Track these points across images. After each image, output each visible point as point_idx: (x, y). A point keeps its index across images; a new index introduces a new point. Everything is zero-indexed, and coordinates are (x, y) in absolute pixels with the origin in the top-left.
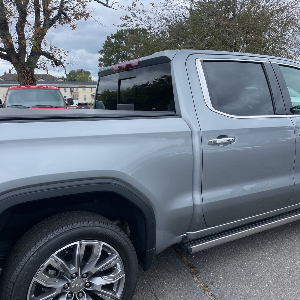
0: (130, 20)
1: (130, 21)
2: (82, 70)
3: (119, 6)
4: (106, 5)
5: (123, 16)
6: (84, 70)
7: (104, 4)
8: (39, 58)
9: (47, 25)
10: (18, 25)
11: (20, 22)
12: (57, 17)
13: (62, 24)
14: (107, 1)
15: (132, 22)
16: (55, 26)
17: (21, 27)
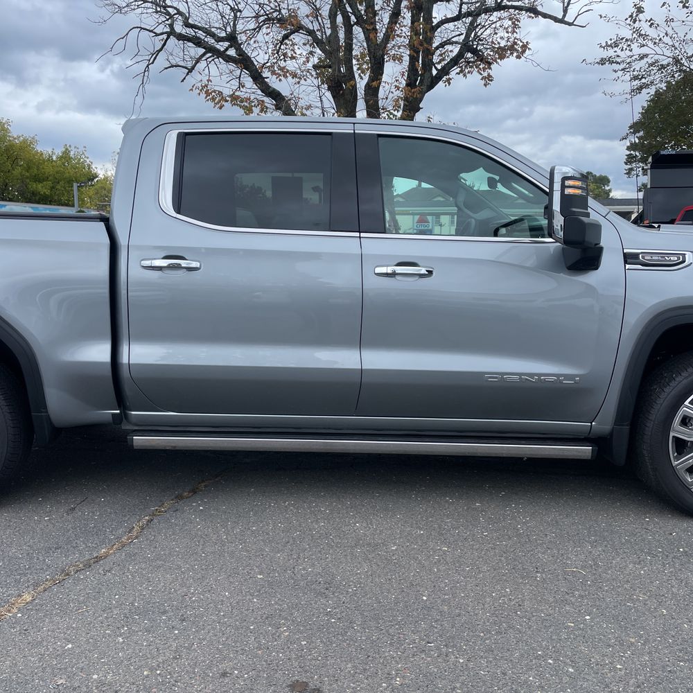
0: (625, 47)
1: (624, 49)
2: (588, 173)
4: (562, 21)
5: (611, 40)
6: (594, 173)
7: (556, 20)
9: (427, 81)
10: (368, 87)
11: (371, 80)
12: (455, 62)
13: (465, 75)
14: (565, 11)
15: (631, 50)
16: (449, 81)
17: (372, 91)
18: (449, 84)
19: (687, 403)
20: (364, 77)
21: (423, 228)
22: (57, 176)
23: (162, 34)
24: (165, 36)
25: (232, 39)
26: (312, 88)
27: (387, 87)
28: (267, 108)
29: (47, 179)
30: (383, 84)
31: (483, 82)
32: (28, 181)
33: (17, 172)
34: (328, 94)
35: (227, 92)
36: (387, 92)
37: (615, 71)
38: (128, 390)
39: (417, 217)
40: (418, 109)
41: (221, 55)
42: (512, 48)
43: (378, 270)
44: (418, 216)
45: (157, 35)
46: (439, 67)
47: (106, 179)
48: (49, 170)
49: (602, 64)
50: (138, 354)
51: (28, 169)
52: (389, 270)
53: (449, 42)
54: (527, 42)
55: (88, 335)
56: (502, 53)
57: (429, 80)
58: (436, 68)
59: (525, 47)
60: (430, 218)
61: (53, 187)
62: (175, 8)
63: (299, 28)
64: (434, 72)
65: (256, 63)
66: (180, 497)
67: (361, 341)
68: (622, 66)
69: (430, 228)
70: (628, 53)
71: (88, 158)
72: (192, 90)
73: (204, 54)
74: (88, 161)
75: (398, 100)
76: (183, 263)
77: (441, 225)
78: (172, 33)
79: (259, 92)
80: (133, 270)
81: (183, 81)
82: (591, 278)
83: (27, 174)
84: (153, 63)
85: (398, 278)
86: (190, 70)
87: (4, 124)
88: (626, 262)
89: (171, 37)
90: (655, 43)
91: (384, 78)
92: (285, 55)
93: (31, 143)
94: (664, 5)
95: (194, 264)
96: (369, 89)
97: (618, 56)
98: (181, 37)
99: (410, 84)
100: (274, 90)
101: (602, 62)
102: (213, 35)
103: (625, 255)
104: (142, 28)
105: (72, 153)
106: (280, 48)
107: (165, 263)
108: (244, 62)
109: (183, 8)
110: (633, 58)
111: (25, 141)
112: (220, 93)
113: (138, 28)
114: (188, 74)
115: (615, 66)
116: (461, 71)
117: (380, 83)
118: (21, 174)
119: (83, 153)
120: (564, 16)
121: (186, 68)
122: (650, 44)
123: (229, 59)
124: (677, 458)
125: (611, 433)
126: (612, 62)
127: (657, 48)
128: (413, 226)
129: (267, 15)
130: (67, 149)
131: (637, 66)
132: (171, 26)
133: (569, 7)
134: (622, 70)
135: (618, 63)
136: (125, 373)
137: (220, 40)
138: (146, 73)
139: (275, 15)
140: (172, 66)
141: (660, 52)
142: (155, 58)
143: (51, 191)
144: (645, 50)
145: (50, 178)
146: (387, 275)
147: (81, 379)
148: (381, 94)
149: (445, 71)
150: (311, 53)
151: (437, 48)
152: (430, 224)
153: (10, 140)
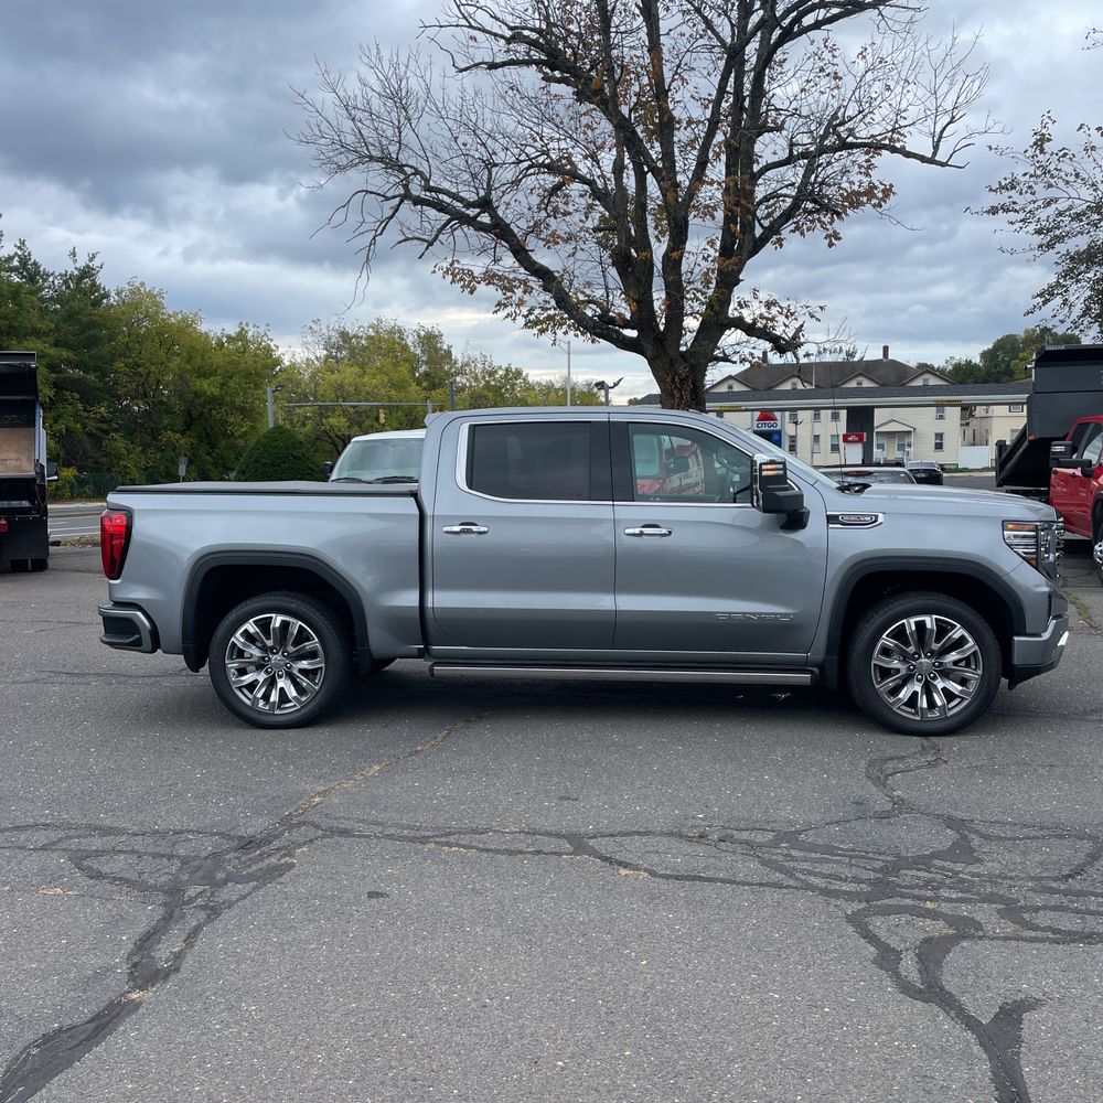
0: (1025, 189)
1: (1024, 192)
2: (1044, 330)
3: (991, 149)
4: (931, 161)
5: (1005, 179)
6: (1053, 331)
7: (923, 159)
8: (723, 337)
9: (748, 246)
10: (666, 257)
11: (670, 249)
12: (787, 215)
13: (802, 234)
14: (936, 148)
15: (1033, 194)
16: (780, 242)
17: (673, 263)
18: (781, 246)
19: (884, 636)
20: (662, 239)
21: (767, 428)
22: (229, 368)
23: (394, 197)
24: (397, 200)
25: (485, 204)
26: (591, 265)
27: (692, 258)
28: (532, 288)
29: (213, 373)
30: (686, 254)
31: (827, 241)
32: (188, 376)
33: (175, 363)
34: (613, 271)
35: (478, 271)
36: (692, 266)
37: (1012, 223)
38: (431, 628)
39: (757, 414)
40: (738, 281)
41: (472, 222)
42: (870, 192)
43: (628, 531)
44: (759, 413)
45: (387, 199)
46: (766, 223)
47: (293, 365)
48: (218, 360)
49: (994, 214)
50: (440, 599)
51: (190, 359)
52: (637, 531)
53: (775, 195)
54: (891, 186)
55: (402, 585)
56: (854, 200)
57: (751, 244)
58: (761, 225)
59: (888, 192)
60: (777, 414)
61: (223, 385)
62: (412, 167)
63: (575, 175)
64: (758, 231)
65: (516, 230)
66: (468, 721)
67: (615, 588)
68: (1021, 215)
69: (779, 428)
70: (1030, 197)
71: (272, 340)
72: (434, 272)
73: (449, 221)
74: (272, 344)
75: (707, 274)
76: (474, 528)
77: (796, 423)
78: (407, 196)
79: (522, 270)
80: (437, 535)
81: (420, 257)
82: (800, 535)
83: (189, 367)
84: (381, 234)
85: (644, 537)
86: (430, 244)
87: (155, 296)
88: (828, 522)
89: (406, 202)
90: (1067, 182)
91: (689, 246)
92: (556, 210)
93: (193, 321)
94: (1080, 128)
95: (482, 529)
96: (668, 260)
97: (1014, 203)
98: (417, 201)
99: (725, 251)
100: (541, 266)
101: (993, 211)
102: (461, 200)
103: (828, 516)
104: (367, 192)
105: (250, 334)
106: (549, 201)
107: (457, 529)
108: (500, 230)
109: (424, 168)
110: (1038, 203)
111: (184, 319)
112: (470, 273)
113: (363, 191)
114: (427, 248)
115: (1012, 216)
116: (797, 228)
117: (683, 253)
118: (179, 365)
119: (266, 334)
120: (935, 154)
121: (424, 240)
122: (1061, 184)
123: (481, 227)
124: (879, 683)
125: (824, 662)
126: (1008, 211)
127: (1070, 190)
128: (752, 424)
129: (530, 160)
130: (243, 329)
131: (1043, 214)
132: (406, 187)
133: (941, 143)
134: (1021, 221)
135: (1016, 211)
136: (429, 614)
137: (469, 205)
138: (372, 247)
139: (541, 160)
140: (407, 239)
141: (1074, 195)
142: (384, 228)
143: (221, 389)
144: (1053, 193)
145: (219, 371)
146: (634, 535)
147: (396, 619)
148: (684, 267)
149: (773, 230)
150: (590, 207)
151: (761, 202)
152: (779, 423)
153: (163, 320)
